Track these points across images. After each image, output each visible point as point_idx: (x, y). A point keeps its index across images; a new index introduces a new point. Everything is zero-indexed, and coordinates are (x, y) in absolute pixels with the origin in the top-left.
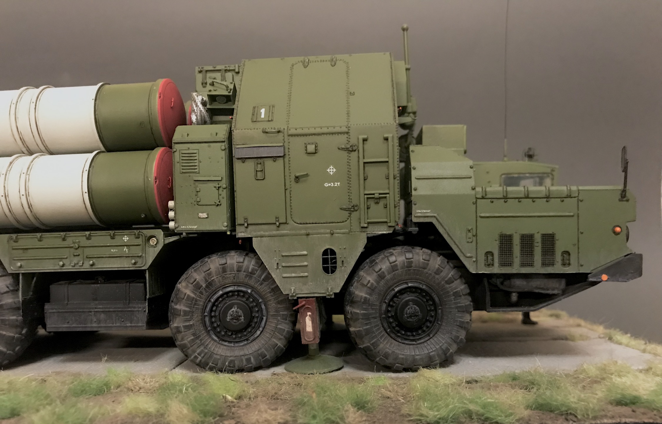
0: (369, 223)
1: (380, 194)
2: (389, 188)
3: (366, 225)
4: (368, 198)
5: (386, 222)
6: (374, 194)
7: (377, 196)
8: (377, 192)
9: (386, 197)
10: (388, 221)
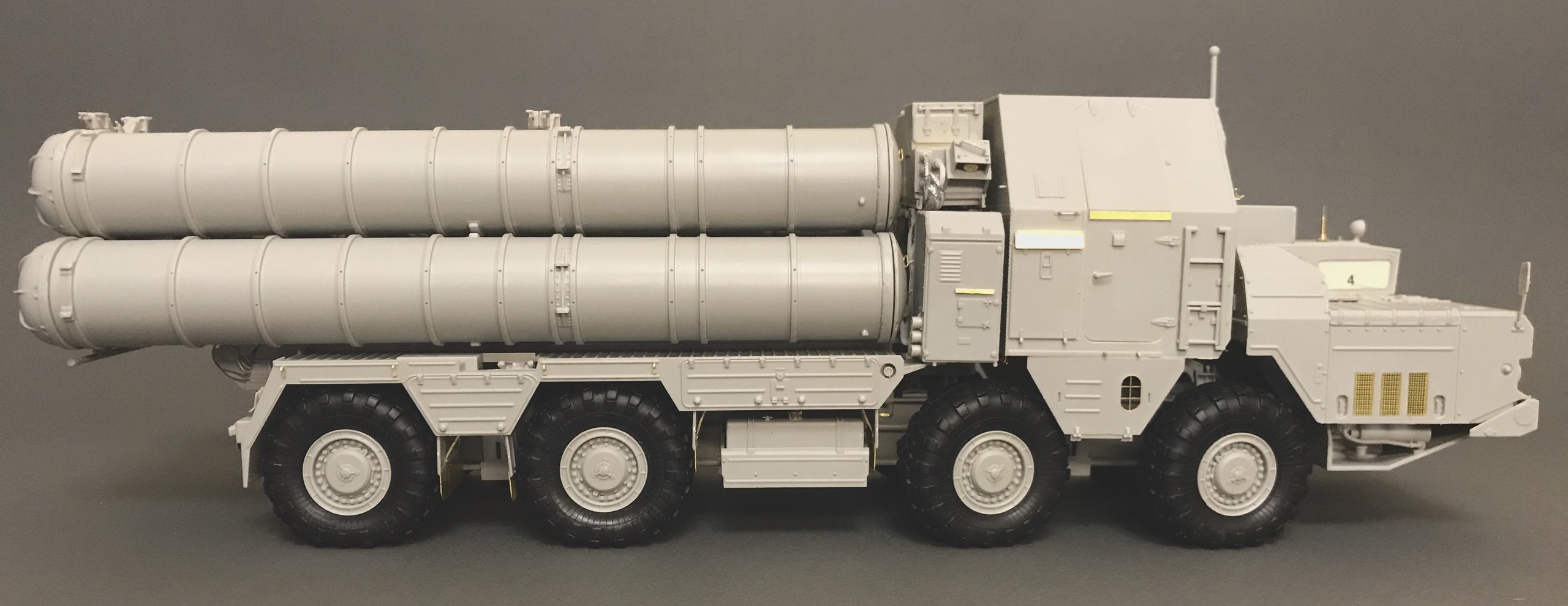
0: (1191, 345)
1: (1209, 306)
2: (1220, 300)
3: (1186, 348)
4: (1192, 311)
5: (1214, 345)
6: (1200, 306)
7: (1205, 308)
8: (1204, 303)
9: (1215, 312)
10: (1217, 344)
